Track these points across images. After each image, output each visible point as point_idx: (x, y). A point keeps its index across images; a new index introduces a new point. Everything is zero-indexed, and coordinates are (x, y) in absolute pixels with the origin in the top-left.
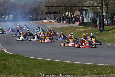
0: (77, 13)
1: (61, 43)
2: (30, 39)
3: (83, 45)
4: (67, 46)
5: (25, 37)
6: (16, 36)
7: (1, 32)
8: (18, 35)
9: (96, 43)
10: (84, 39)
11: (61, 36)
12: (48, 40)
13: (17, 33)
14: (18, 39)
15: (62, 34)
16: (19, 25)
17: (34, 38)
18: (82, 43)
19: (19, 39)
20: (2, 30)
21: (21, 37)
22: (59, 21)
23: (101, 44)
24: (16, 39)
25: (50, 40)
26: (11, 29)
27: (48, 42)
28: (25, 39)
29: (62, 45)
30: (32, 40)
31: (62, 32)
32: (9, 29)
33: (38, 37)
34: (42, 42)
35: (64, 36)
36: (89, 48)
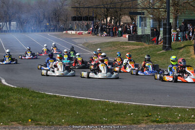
0: (126, 19)
13: (48, 61)
20: (10, 56)
28: (69, 74)
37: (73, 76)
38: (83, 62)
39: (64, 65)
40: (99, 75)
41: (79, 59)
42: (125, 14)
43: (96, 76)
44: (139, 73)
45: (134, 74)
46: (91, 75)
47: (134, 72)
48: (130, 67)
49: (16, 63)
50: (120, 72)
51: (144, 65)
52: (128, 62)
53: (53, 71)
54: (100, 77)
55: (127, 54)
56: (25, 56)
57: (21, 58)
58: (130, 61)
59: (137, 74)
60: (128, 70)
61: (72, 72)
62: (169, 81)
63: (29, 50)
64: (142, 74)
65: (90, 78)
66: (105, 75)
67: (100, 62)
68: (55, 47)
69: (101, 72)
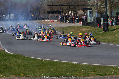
0: (80, 12)
1: (61, 42)
2: (30, 38)
3: (79, 45)
4: (65, 45)
5: (25, 36)
7: (1, 31)
8: (18, 34)
9: (95, 43)
10: (80, 39)
11: (62, 35)
12: (46, 39)
14: (18, 38)
15: (63, 33)
16: (18, 24)
17: (34, 37)
18: (78, 43)
19: (20, 38)
21: (21, 36)
22: (62, 20)
23: (99, 44)
24: (16, 38)
25: (48, 39)
26: (11, 28)
27: (47, 41)
28: (25, 39)
29: (61, 44)
30: (32, 39)
31: (63, 31)
32: (10, 28)
33: (38, 37)
34: (40, 41)
35: (65, 36)
36: (84, 47)
38: (29, 32)
41: (28, 31)
42: (80, 9)
43: (33, 39)
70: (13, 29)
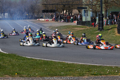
6: (24, 41)
7: (2, 36)
13: (25, 37)
20: (3, 33)
26: (14, 32)
31: (84, 34)
32: (13, 32)
35: (88, 40)
37: (39, 45)
39: (33, 40)
40: (53, 45)
41: (44, 35)
42: (75, 9)
43: (51, 46)
44: (79, 44)
45: (76, 45)
46: (48, 45)
47: (76, 43)
48: (73, 40)
49: (7, 38)
50: (67, 43)
51: (82, 39)
52: (72, 38)
53: (27, 43)
54: (53, 46)
55: (71, 33)
56: (12, 34)
57: (10, 35)
58: (73, 37)
59: (78, 44)
60: (72, 42)
61: (38, 44)
62: (91, 49)
63: (14, 30)
64: (80, 44)
65: (48, 47)
66: (56, 45)
67: (53, 37)
68: (30, 28)
69: (54, 43)
70: (16, 33)
